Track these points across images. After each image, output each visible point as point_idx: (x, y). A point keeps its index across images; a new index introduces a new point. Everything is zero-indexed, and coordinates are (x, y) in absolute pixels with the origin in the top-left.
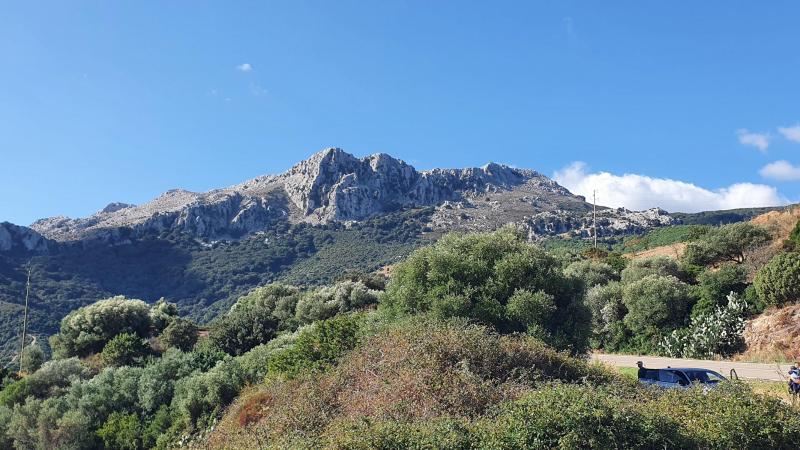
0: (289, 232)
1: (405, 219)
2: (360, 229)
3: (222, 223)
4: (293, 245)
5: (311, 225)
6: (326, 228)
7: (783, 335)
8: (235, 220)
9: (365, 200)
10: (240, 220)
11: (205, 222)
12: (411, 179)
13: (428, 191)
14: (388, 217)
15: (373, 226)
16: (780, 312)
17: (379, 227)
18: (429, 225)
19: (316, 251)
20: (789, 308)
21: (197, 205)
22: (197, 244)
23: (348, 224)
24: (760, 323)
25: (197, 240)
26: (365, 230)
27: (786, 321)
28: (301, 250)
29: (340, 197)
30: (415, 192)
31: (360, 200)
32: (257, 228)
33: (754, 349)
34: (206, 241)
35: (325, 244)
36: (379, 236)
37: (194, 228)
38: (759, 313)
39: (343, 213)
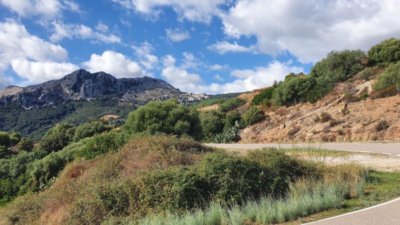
0: (64, 103)
1: (112, 97)
2: (94, 101)
3: (34, 100)
4: (66, 108)
5: (73, 100)
6: (79, 101)
7: (253, 134)
8: (40, 98)
9: (96, 90)
10: (42, 98)
11: (26, 100)
12: (114, 82)
13: (121, 86)
14: (105, 97)
15: (99, 100)
16: (252, 127)
17: (102, 100)
18: (122, 99)
19: (75, 110)
20: (255, 125)
21: (22, 92)
22: (23, 108)
23: (89, 100)
24: (246, 130)
25: (23, 106)
26: (96, 102)
27: (254, 130)
28: (69, 110)
29: (85, 88)
30: (116, 87)
31: (93, 90)
32: (49, 102)
33: (245, 140)
34: (27, 107)
35: (79, 107)
36: (101, 104)
37: (22, 102)
38: (245, 127)
39: (87, 95)
